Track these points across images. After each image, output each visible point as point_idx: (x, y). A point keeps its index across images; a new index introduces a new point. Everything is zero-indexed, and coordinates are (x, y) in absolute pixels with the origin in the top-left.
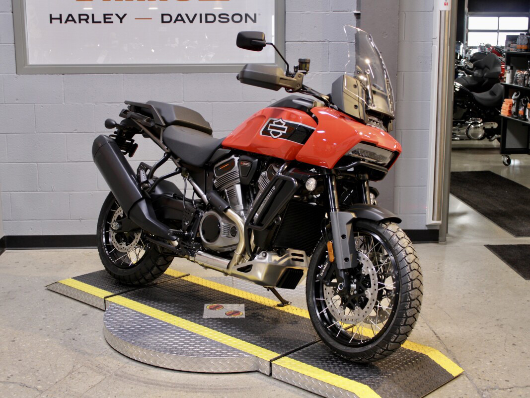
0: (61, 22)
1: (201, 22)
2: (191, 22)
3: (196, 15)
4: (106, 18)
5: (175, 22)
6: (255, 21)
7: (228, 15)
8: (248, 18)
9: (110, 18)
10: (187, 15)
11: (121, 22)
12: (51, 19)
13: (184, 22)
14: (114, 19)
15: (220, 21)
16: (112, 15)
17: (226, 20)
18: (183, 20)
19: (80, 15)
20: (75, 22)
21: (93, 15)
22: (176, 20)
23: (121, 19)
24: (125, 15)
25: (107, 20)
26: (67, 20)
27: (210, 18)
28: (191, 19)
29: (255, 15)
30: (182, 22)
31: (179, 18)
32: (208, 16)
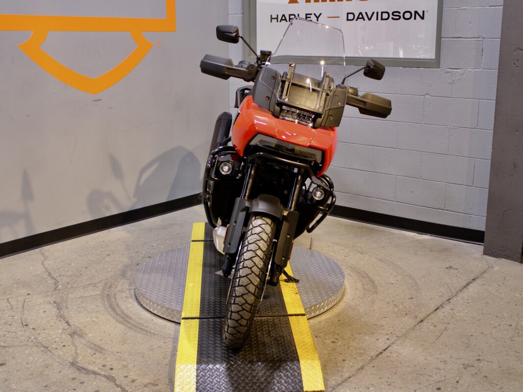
0: (277, 21)
1: (377, 19)
2: (370, 19)
3: (373, 13)
4: (307, 16)
5: (357, 20)
6: (422, 18)
7: (399, 13)
8: (417, 15)
9: (310, 17)
10: (366, 13)
11: (318, 20)
12: (272, 18)
13: (364, 20)
14: (313, 18)
15: (393, 18)
16: (311, 14)
17: (398, 17)
18: (363, 18)
19: (290, 15)
20: (287, 21)
21: (298, 15)
22: (358, 18)
23: (317, 18)
24: (321, 14)
25: (308, 19)
26: (282, 20)
27: (385, 16)
28: (369, 17)
29: (423, 12)
30: (362, 20)
31: (361, 16)
32: (383, 14)
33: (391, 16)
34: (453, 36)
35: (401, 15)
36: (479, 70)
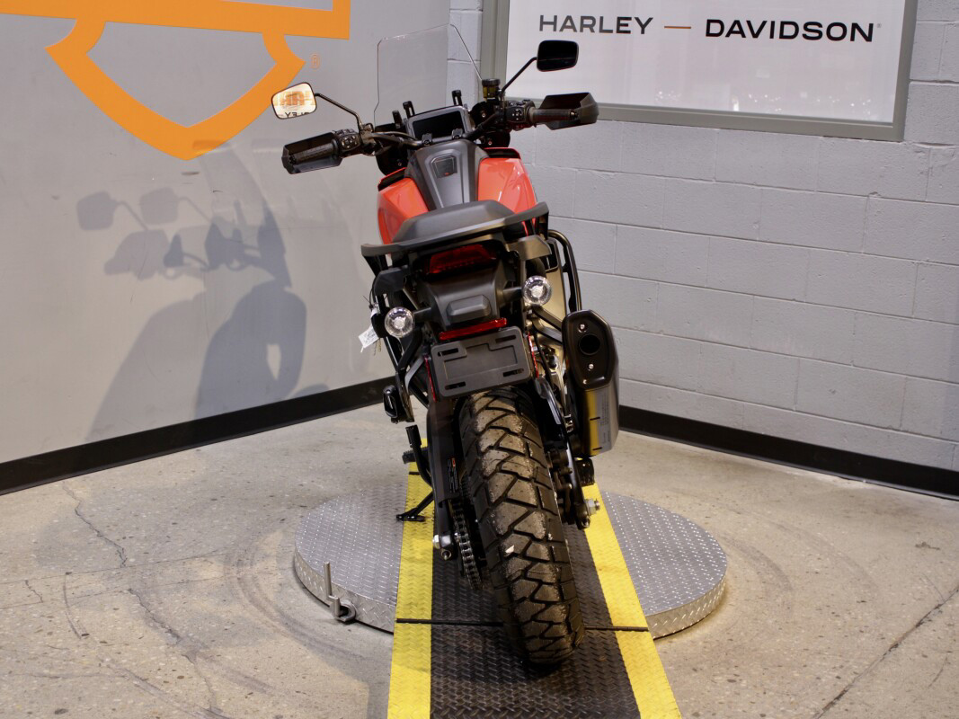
0: (555, 30)
1: (772, 36)
2: (755, 35)
3: (764, 23)
4: (622, 24)
5: (728, 35)
6: (868, 38)
7: (820, 25)
8: (857, 32)
9: (627, 25)
10: (749, 23)
11: (643, 32)
12: (542, 23)
13: (744, 36)
14: (634, 26)
15: (805, 36)
16: (629, 19)
17: (817, 35)
18: (741, 32)
19: (583, 18)
20: (575, 30)
21: (602, 18)
22: (731, 32)
23: (643, 27)
24: (650, 20)
25: (622, 28)
26: (564, 27)
27: (789, 30)
28: (755, 31)
29: (871, 26)
30: (740, 35)
31: (736, 28)
32: (786, 26)
33: (802, 31)
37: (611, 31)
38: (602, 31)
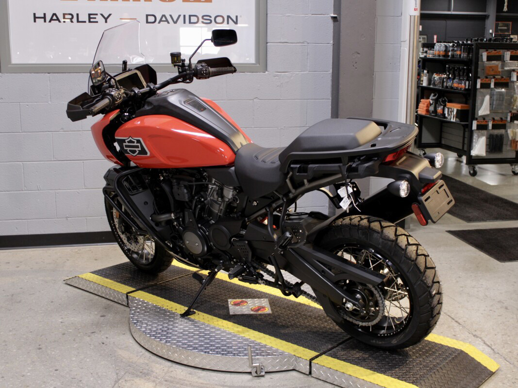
0: (45, 21)
1: (185, 22)
2: (175, 22)
3: (180, 16)
4: (91, 18)
5: (159, 23)
7: (210, 17)
8: (230, 20)
9: (95, 18)
10: (171, 16)
11: (106, 22)
12: (35, 18)
13: (168, 23)
14: (99, 18)
15: (203, 22)
16: (97, 14)
17: (209, 21)
18: (167, 21)
19: (64, 15)
20: (60, 22)
21: (78, 15)
22: (161, 21)
23: (106, 19)
24: (110, 15)
25: (92, 20)
26: (51, 20)
27: (194, 19)
28: (175, 20)
29: (237, 17)
30: (166, 23)
31: (164, 19)
32: (192, 17)
33: (201, 20)
34: (279, 41)
35: (213, 19)
36: (305, 72)
37: (85, 22)
38: (78, 21)
